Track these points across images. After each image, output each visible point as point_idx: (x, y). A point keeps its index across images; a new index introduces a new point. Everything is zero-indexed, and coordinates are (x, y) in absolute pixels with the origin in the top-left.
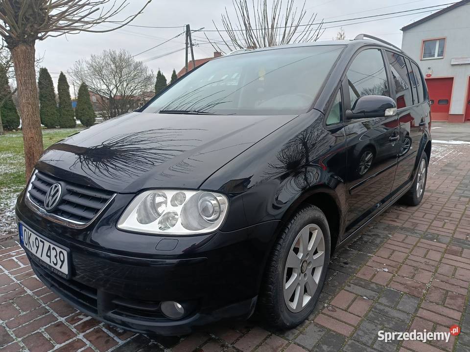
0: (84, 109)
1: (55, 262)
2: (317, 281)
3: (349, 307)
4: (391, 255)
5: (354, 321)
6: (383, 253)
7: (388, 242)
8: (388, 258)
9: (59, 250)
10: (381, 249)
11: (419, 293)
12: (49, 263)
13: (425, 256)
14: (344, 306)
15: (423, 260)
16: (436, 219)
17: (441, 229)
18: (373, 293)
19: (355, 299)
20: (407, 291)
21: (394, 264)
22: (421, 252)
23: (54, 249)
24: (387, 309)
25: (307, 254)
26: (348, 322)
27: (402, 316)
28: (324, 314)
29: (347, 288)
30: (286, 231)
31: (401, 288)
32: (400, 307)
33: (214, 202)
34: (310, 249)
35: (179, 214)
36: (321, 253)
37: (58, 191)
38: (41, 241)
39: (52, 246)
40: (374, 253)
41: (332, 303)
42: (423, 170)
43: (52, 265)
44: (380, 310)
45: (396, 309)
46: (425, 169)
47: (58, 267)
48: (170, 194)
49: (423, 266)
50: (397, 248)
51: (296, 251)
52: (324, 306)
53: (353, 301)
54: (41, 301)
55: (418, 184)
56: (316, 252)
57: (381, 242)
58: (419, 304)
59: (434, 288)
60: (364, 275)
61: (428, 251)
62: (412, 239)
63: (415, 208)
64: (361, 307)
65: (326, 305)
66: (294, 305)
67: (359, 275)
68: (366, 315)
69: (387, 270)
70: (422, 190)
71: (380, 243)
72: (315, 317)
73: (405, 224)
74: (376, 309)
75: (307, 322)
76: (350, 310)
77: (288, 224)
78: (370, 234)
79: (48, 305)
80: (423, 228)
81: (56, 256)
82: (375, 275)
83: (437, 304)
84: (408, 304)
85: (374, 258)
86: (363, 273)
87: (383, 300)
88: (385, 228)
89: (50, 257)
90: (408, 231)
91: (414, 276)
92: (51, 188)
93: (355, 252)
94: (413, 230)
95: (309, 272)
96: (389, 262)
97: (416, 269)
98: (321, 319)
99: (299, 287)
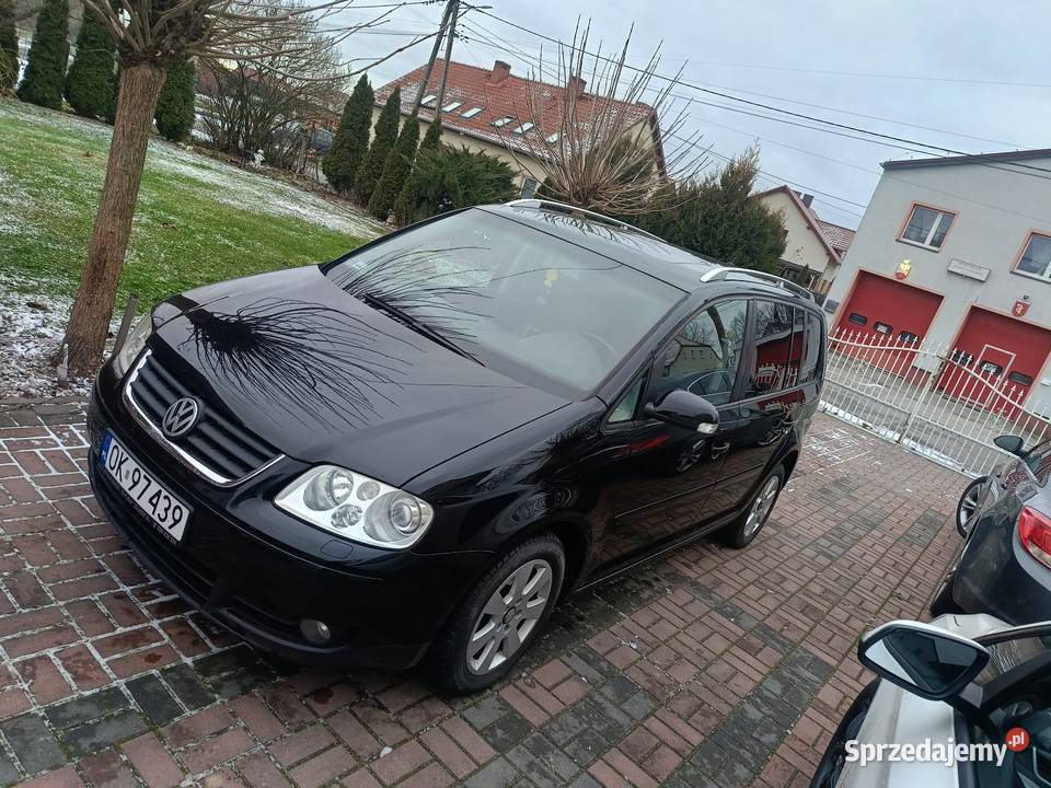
0: (172, 99)
1: (163, 517)
2: (522, 640)
3: (556, 685)
4: (654, 624)
5: (553, 706)
6: (644, 617)
7: (660, 601)
8: (646, 629)
9: (175, 503)
10: (644, 610)
11: (663, 694)
12: (151, 514)
13: (703, 641)
14: (549, 684)
15: (696, 646)
16: (756, 583)
17: (752, 603)
18: (598, 676)
19: (570, 677)
20: (648, 686)
21: (650, 639)
22: (699, 632)
23: (166, 497)
24: (607, 704)
25: (519, 598)
26: (546, 708)
27: (623, 720)
28: (517, 687)
29: (564, 657)
30: (499, 565)
31: (642, 681)
32: (626, 707)
33: (415, 509)
34: (525, 592)
35: (364, 511)
36: (541, 601)
37: (191, 412)
38: (145, 477)
39: (164, 493)
40: (630, 613)
41: (535, 674)
42: (770, 492)
43: (155, 518)
44: (596, 702)
45: (618, 707)
46: (774, 492)
47: (166, 525)
48: (359, 480)
49: (690, 655)
50: (667, 615)
51: (505, 592)
52: (521, 676)
53: (565, 679)
54: (91, 549)
55: (753, 515)
56: (535, 597)
57: (650, 597)
58: (654, 710)
59: (687, 693)
60: (599, 644)
61: (711, 634)
62: (698, 608)
63: (733, 553)
64: (572, 692)
65: (524, 675)
66: (476, 665)
67: (591, 643)
68: (574, 705)
69: (634, 646)
70: (757, 525)
71: (648, 600)
72: (502, 688)
73: (703, 578)
74: (591, 699)
75: (489, 691)
76: (554, 691)
77: (504, 556)
78: (641, 578)
79: (102, 559)
80: (725, 592)
81: (166, 510)
82: (613, 649)
83: (679, 716)
84: (638, 705)
85: (627, 621)
86: (598, 642)
87: (608, 691)
88: (668, 575)
89: (155, 506)
90: (700, 591)
91: (669, 667)
92: (181, 403)
93: (603, 603)
94: (710, 591)
95: (514, 624)
96: (644, 635)
97: (679, 657)
98: (509, 693)
99: (493, 642)
